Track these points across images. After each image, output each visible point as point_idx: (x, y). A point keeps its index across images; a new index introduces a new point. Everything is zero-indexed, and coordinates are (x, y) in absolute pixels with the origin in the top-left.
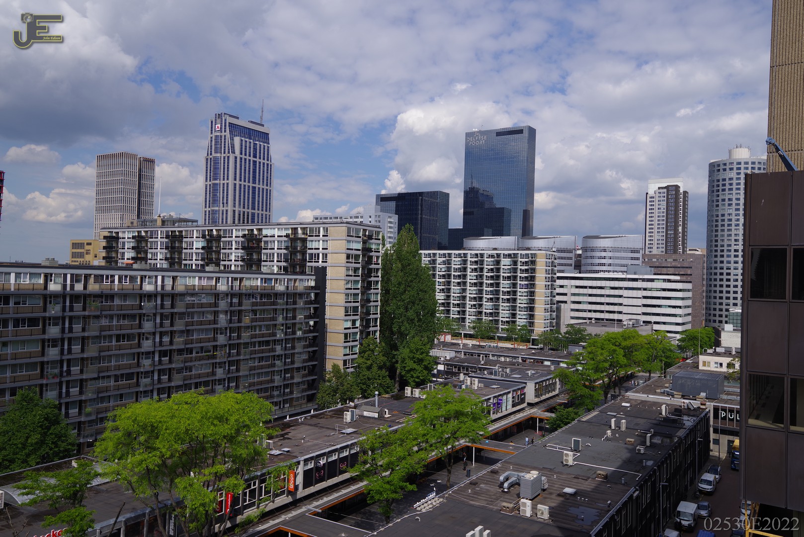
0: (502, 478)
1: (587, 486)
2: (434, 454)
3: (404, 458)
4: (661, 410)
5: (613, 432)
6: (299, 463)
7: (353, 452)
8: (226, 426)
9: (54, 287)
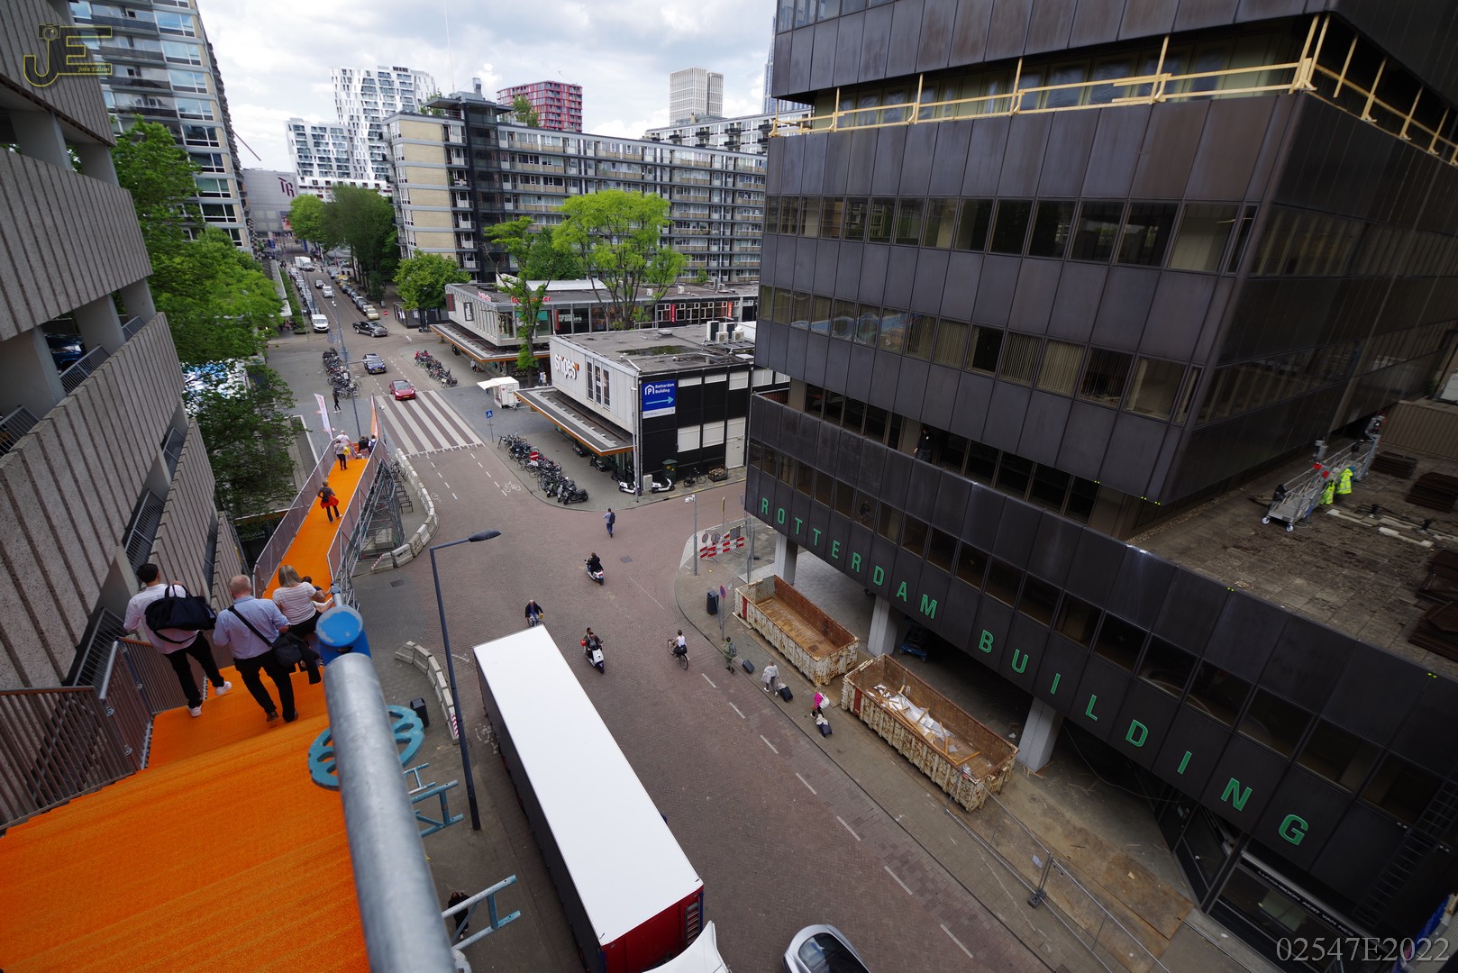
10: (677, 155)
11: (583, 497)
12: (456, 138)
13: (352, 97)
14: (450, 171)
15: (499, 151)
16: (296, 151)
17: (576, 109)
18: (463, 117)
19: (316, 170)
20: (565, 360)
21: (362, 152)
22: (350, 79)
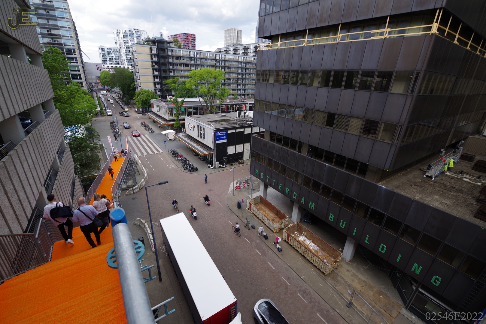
6: (247, 104)
9: (192, 55)
10: (227, 57)
11: (196, 170)
12: (154, 52)
13: (120, 39)
14: (152, 62)
15: (168, 56)
16: (102, 56)
17: (193, 42)
18: (156, 45)
19: (108, 62)
20: (190, 124)
21: (123, 56)
22: (119, 33)
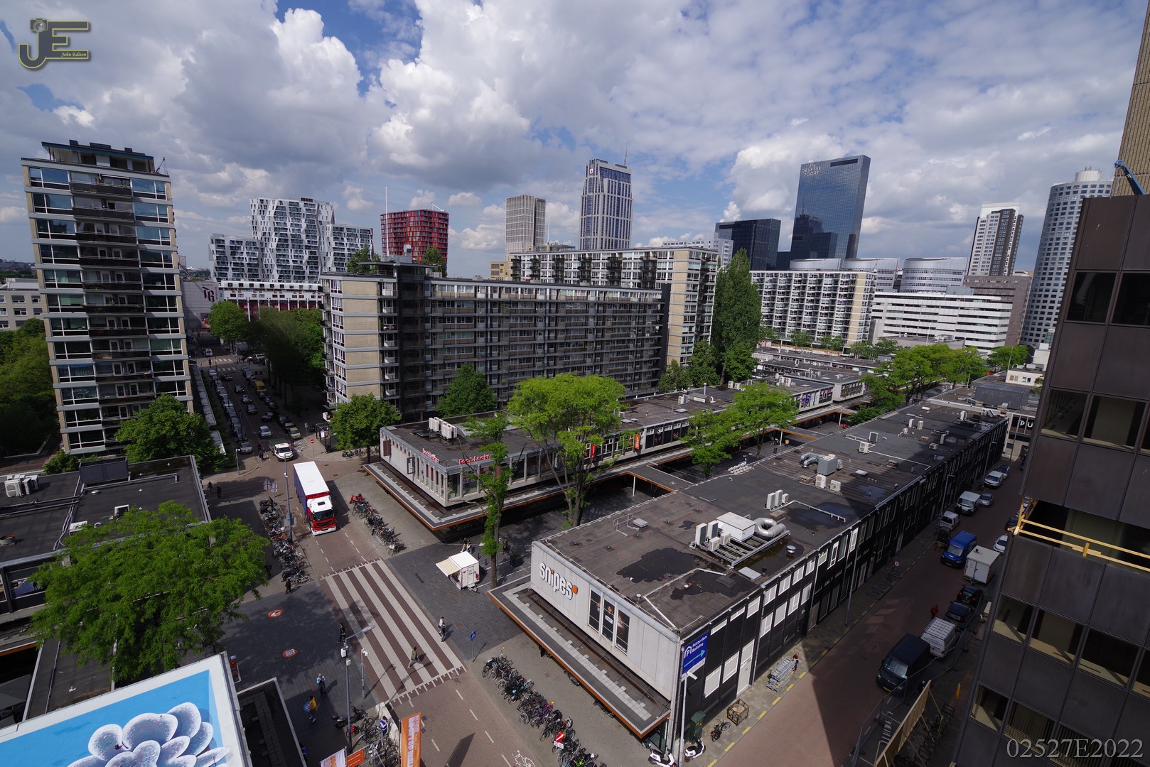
0: (803, 457)
1: (878, 470)
2: (748, 434)
3: (723, 434)
4: (960, 415)
5: (910, 430)
6: (643, 430)
7: (683, 426)
8: (592, 399)
9: (481, 296)
12: (388, 292)
13: (266, 219)
14: (381, 318)
15: (423, 300)
16: (215, 258)
17: (443, 229)
18: (395, 275)
19: (230, 273)
20: (556, 575)
21: (270, 259)
22: (266, 207)
